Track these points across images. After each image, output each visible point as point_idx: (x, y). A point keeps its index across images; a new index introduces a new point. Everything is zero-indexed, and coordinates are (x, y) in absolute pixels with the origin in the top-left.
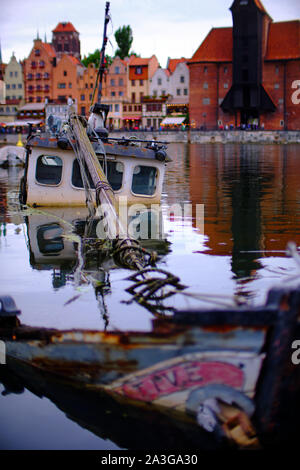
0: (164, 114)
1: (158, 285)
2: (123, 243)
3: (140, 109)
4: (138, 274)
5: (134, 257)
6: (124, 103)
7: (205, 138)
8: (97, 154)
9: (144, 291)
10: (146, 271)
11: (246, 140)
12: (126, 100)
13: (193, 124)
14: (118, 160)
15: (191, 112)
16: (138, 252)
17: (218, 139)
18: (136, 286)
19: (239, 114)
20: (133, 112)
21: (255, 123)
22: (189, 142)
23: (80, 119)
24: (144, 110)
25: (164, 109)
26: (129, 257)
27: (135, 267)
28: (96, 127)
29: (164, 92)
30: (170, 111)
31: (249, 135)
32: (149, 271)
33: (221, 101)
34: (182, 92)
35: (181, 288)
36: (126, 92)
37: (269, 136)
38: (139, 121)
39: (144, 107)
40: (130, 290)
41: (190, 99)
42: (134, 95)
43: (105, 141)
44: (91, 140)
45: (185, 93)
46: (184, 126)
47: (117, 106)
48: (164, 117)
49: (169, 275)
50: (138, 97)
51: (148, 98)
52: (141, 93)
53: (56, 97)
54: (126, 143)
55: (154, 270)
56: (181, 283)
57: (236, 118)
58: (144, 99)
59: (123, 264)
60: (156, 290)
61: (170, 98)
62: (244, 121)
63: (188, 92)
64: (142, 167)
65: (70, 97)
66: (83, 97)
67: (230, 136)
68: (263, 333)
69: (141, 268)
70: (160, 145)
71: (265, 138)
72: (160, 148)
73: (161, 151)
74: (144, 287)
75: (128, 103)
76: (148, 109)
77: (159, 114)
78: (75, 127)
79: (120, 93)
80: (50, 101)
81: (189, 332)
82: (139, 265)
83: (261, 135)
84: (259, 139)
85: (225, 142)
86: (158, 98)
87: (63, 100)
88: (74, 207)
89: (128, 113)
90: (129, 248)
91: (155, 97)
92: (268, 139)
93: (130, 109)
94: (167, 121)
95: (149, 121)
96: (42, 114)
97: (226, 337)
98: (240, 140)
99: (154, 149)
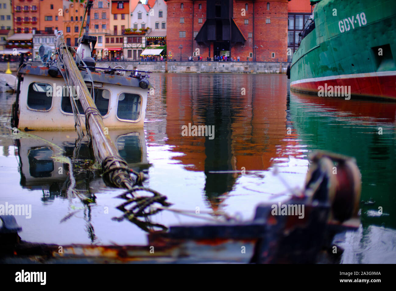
0: (144, 45)
1: (147, 203)
2: (112, 164)
3: (122, 41)
4: (127, 193)
5: (123, 177)
6: (106, 35)
7: (182, 69)
8: (86, 82)
9: (134, 208)
10: (135, 190)
11: (218, 70)
12: (108, 32)
13: (170, 55)
14: (105, 87)
15: (169, 44)
16: (126, 173)
17: (193, 69)
18: (126, 204)
19: (212, 47)
20: (115, 44)
21: (227, 54)
22: (166, 72)
23: (70, 49)
24: (125, 42)
25: (144, 42)
26: (118, 177)
27: (124, 186)
28: (85, 57)
29: (143, 25)
30: (149, 43)
31: (221, 66)
32: (138, 190)
33: (196, 34)
34: (160, 26)
35: (167, 205)
36: (108, 25)
37: (239, 66)
38: (120, 52)
39: (125, 38)
40: (121, 208)
41: (167, 32)
42: (116, 28)
43: (93, 70)
44: (80, 69)
45: (163, 27)
46: (162, 57)
47: (100, 37)
48: (144, 49)
49: (156, 194)
50: (119, 29)
51: (129, 30)
52: (123, 26)
53: (43, 29)
54: (112, 72)
55: (142, 189)
56: (168, 201)
57: (209, 50)
58: (126, 32)
59: (112, 184)
60: (145, 208)
61: (149, 31)
62: (217, 53)
63: (166, 26)
64: (126, 95)
65: (57, 28)
66: (68, 29)
67: (204, 66)
68: (252, 246)
69: (130, 188)
70: (143, 74)
71: (235, 68)
72: (143, 77)
73: (144, 80)
74: (134, 204)
75: (110, 35)
76: (129, 41)
77: (139, 45)
78: (65, 56)
79: (103, 26)
80: (38, 32)
81: (183, 245)
82: (127, 185)
83: (232, 66)
84: (231, 69)
85: (199, 72)
86: (138, 31)
87: (50, 32)
88: (64, 130)
89: (110, 44)
90: (118, 169)
91: (135, 30)
92: (239, 69)
93: (112, 41)
94: (146, 52)
95: (130, 52)
96: (29, 44)
97: (218, 250)
98: (213, 70)
99: (138, 78)
